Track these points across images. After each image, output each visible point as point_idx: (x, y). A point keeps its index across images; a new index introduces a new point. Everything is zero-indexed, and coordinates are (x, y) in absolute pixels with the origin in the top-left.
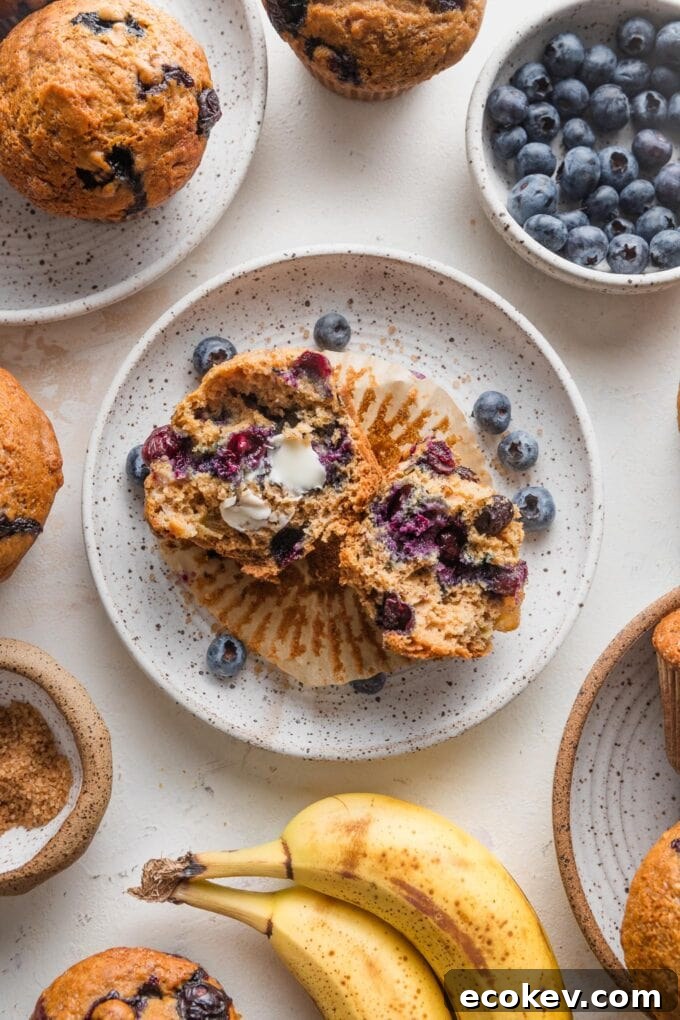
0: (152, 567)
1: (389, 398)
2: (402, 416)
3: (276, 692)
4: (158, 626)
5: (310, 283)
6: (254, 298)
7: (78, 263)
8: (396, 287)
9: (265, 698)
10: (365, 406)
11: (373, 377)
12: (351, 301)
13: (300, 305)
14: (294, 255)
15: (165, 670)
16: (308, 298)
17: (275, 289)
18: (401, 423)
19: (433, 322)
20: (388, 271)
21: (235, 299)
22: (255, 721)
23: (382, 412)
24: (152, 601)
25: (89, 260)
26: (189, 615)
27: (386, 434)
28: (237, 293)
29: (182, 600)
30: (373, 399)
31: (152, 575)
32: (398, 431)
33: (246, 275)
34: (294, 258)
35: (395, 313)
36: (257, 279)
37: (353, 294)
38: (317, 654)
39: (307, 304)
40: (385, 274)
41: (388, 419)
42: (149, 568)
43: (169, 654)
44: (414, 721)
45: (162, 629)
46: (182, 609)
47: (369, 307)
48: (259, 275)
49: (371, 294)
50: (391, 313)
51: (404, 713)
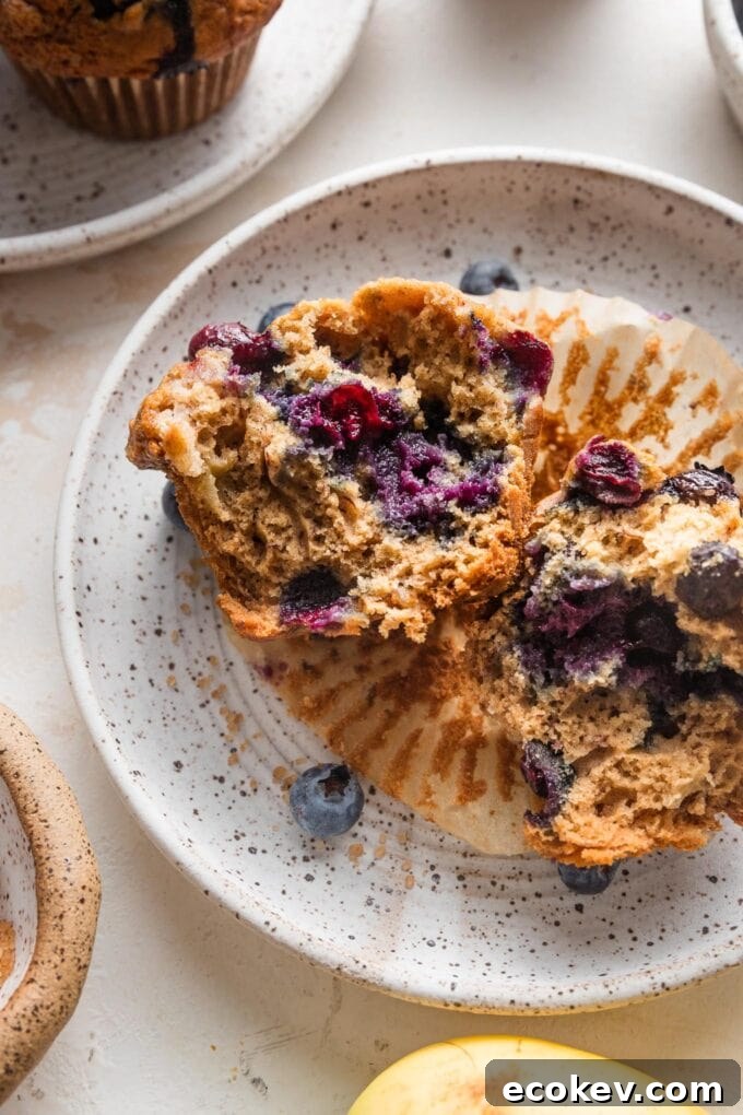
0: (172, 666)
1: (613, 355)
2: (637, 386)
3: (390, 892)
4: (178, 765)
5: (452, 219)
6: (360, 238)
7: (79, 199)
8: (594, 226)
9: (369, 902)
10: (571, 376)
11: (583, 323)
12: (518, 251)
13: (434, 255)
14: (428, 162)
15: (186, 834)
16: (449, 245)
17: (395, 226)
18: (635, 400)
19: (656, 282)
20: (581, 196)
21: (330, 237)
22: (352, 937)
23: (603, 381)
24: (167, 721)
25: (96, 195)
26: (233, 750)
27: (609, 423)
28: (334, 226)
29: (223, 724)
30: (585, 360)
31: (171, 679)
32: (632, 414)
33: (349, 191)
34: (429, 168)
35: (592, 269)
36: (367, 204)
37: (522, 239)
38: (507, 796)
39: (448, 253)
40: (576, 201)
41: (611, 396)
42: (166, 665)
43: (196, 812)
44: (650, 944)
45: (185, 770)
46: (223, 740)
47: (549, 259)
48: (371, 195)
49: (551, 238)
50: (585, 269)
51: (631, 931)
